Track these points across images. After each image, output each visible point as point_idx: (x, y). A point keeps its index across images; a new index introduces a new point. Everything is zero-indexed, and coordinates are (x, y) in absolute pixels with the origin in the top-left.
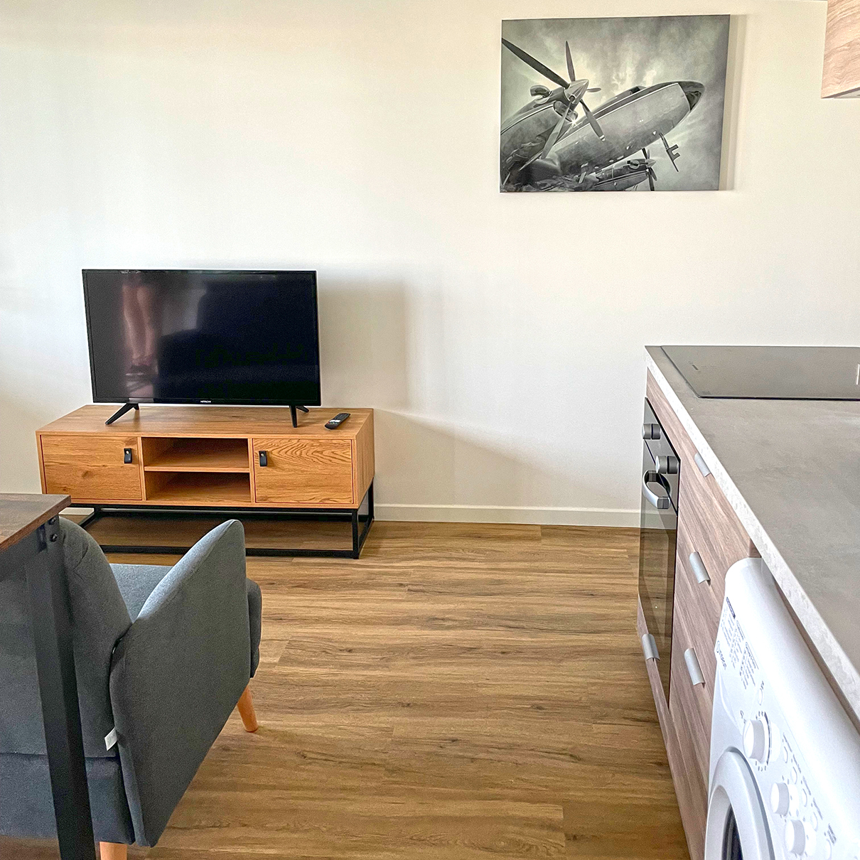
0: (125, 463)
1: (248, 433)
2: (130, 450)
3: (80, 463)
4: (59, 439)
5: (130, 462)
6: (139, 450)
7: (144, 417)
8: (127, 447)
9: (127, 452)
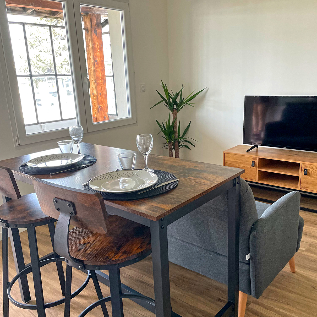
0: (252, 166)
1: (300, 161)
2: (254, 162)
3: (236, 164)
4: (230, 155)
5: (254, 166)
6: (257, 162)
7: (260, 151)
8: (253, 161)
9: (253, 162)
